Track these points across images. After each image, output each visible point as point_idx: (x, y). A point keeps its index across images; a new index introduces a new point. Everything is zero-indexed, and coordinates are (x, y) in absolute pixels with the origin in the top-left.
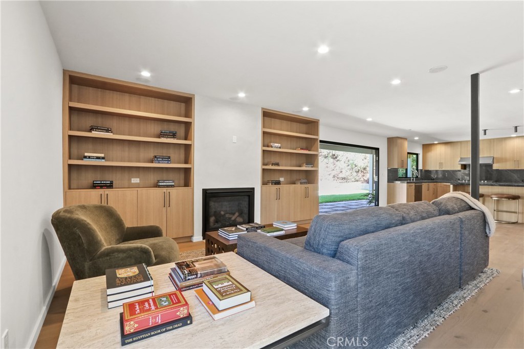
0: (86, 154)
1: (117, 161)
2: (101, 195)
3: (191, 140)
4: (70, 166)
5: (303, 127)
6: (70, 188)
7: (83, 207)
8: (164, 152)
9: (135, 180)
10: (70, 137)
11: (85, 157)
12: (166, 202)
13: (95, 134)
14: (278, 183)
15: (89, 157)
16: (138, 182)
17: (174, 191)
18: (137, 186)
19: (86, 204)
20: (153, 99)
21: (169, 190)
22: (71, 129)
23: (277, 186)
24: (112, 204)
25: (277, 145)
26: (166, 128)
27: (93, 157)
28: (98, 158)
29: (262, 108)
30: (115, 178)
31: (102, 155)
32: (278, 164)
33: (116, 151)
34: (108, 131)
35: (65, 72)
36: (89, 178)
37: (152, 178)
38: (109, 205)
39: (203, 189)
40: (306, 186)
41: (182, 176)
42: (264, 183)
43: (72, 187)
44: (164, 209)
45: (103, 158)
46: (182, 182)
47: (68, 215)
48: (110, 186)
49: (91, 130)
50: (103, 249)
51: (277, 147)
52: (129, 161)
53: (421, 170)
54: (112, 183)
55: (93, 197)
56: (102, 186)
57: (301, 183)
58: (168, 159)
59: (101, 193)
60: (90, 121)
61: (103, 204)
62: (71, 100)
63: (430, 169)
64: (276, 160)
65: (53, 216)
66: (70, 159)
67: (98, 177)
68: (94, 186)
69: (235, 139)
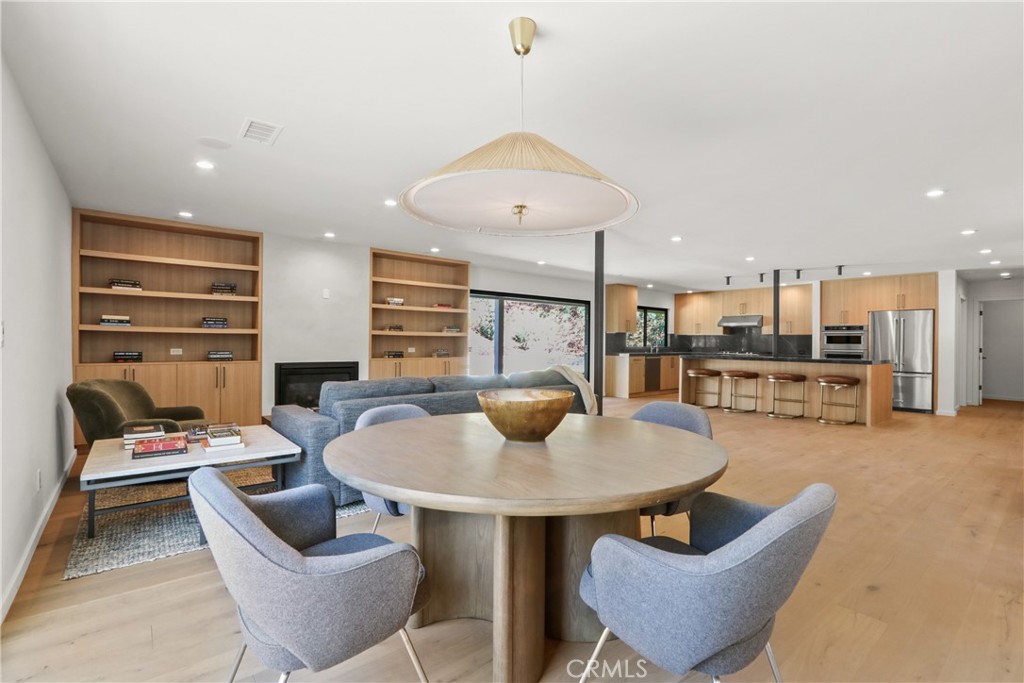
0: (104, 317)
1: (148, 325)
2: (125, 370)
3: (257, 296)
4: (82, 333)
5: (450, 273)
6: (81, 362)
7: (102, 382)
8: (221, 313)
9: (176, 352)
10: (82, 295)
11: (103, 321)
12: (220, 381)
13: (117, 290)
14: (399, 355)
15: (109, 321)
16: (181, 353)
17: (230, 367)
18: (179, 359)
19: (105, 378)
20: (203, 237)
21: (224, 364)
22: (82, 285)
23: (397, 360)
24: (139, 380)
25: (396, 300)
26: (221, 280)
27: (114, 321)
28: (121, 321)
29: (371, 249)
30: (147, 348)
31: (127, 318)
32: (400, 328)
33: (147, 313)
34: (134, 285)
35: (74, 210)
36: (109, 347)
37: (201, 348)
38: (136, 381)
39: (276, 364)
40: (446, 359)
41: (248, 345)
42: (374, 355)
43: (84, 360)
44: (217, 391)
45: (128, 322)
46: (248, 354)
47: (86, 387)
48: (139, 359)
49: (110, 285)
50: (124, 423)
51: (397, 304)
52: (166, 326)
53: (672, 335)
54: (140, 355)
55: (115, 371)
56: (126, 359)
57: (439, 356)
58: (224, 322)
59: (125, 367)
60: (109, 272)
61: (127, 379)
62: (82, 247)
63: (688, 334)
64: (396, 322)
65: (68, 389)
66: (81, 323)
67: (120, 348)
68: (116, 359)
69: (326, 293)
